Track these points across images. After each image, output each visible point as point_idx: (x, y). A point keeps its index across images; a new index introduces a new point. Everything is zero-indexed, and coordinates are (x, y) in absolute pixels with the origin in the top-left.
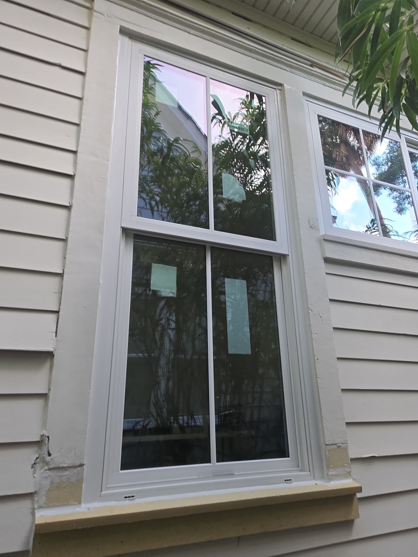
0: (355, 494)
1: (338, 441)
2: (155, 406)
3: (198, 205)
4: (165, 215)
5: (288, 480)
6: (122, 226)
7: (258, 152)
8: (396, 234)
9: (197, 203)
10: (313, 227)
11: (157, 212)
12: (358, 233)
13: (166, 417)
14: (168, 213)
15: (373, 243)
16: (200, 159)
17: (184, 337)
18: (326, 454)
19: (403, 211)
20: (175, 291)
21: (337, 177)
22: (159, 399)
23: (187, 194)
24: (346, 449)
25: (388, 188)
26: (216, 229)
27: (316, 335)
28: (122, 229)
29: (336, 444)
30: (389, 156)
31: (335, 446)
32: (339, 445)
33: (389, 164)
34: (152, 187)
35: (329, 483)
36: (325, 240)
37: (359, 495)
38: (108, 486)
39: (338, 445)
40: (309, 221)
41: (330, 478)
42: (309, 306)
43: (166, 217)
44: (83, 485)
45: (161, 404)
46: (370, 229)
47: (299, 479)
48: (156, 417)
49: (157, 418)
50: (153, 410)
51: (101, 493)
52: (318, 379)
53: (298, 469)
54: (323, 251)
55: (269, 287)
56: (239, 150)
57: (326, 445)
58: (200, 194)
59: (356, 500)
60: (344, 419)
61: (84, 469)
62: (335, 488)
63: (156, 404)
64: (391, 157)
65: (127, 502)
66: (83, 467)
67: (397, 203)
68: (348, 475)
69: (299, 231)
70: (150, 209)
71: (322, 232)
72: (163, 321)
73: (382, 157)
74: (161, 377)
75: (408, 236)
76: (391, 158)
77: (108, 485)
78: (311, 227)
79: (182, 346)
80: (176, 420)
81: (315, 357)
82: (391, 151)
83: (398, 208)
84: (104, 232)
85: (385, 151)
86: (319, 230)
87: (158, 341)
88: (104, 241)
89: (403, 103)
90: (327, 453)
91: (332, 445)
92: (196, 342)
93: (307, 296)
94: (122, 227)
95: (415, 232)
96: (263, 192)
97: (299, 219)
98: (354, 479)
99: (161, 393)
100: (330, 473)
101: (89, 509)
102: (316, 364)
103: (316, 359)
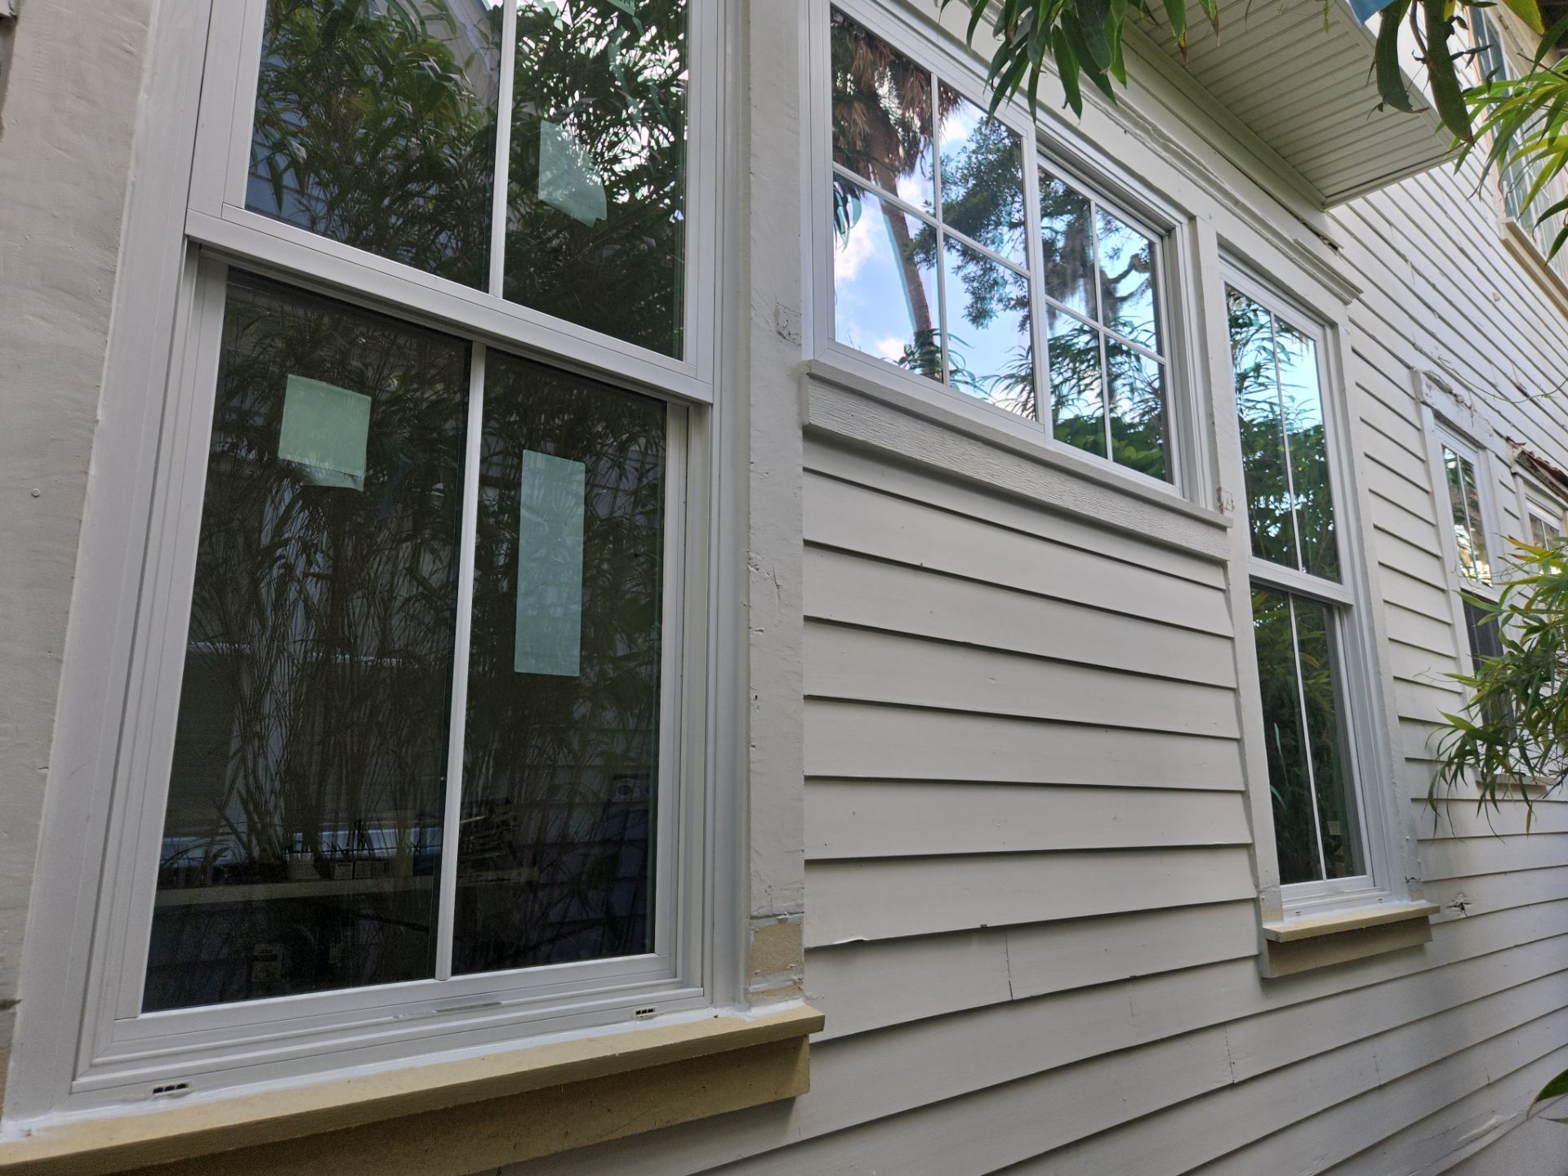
0: (806, 1036)
1: (781, 906)
2: (245, 803)
3: (435, 197)
4: (320, 209)
5: (644, 1012)
6: (187, 232)
7: (640, 72)
8: (969, 380)
9: (432, 191)
10: (787, 335)
11: (296, 196)
12: (880, 364)
13: (277, 837)
14: (331, 205)
15: (928, 401)
16: (450, 48)
17: (357, 603)
18: (748, 939)
19: (984, 317)
20: (361, 474)
21: (855, 200)
22: (259, 787)
23: (402, 155)
24: (797, 928)
25: (958, 250)
26: (508, 296)
27: (761, 633)
28: (189, 242)
29: (775, 915)
30: (974, 160)
31: (773, 921)
32: (783, 917)
33: (972, 182)
34: (279, 105)
35: (748, 1013)
36: (813, 376)
37: (814, 1038)
38: (98, 1060)
39: (780, 917)
40: (777, 315)
41: (752, 1000)
42: (752, 555)
43: (323, 218)
44: (11, 1064)
45: (266, 801)
46: (911, 357)
47: (674, 1005)
48: (244, 837)
49: (250, 841)
50: (236, 812)
51: (74, 1083)
52: (752, 749)
53: (674, 980)
54: (802, 404)
55: (627, 479)
56: (583, 51)
57: (753, 918)
58: (446, 164)
59: (805, 1048)
60: (803, 851)
61: (14, 1014)
62: (761, 1025)
63: (250, 800)
64: (980, 163)
65: (163, 1104)
66: (11, 1011)
67: (973, 293)
68: (796, 988)
69: (748, 342)
70: (268, 180)
71: (807, 355)
72: (291, 551)
73: (957, 159)
74: (272, 720)
75: (987, 385)
76: (979, 168)
77: (97, 1057)
78: (780, 333)
79: (346, 628)
80: (312, 842)
81: (751, 691)
82: (980, 147)
83: (972, 307)
84: (122, 241)
85: (967, 144)
86: (800, 345)
87: (269, 613)
88: (118, 274)
89: (1056, 27)
90: (752, 939)
91: (767, 916)
92: (395, 621)
93: (749, 527)
94: (188, 236)
95: (1006, 377)
96: (639, 196)
97: (751, 305)
98: (807, 999)
99: (267, 768)
100: (752, 988)
101: (29, 1134)
102: (752, 710)
103: (753, 697)
